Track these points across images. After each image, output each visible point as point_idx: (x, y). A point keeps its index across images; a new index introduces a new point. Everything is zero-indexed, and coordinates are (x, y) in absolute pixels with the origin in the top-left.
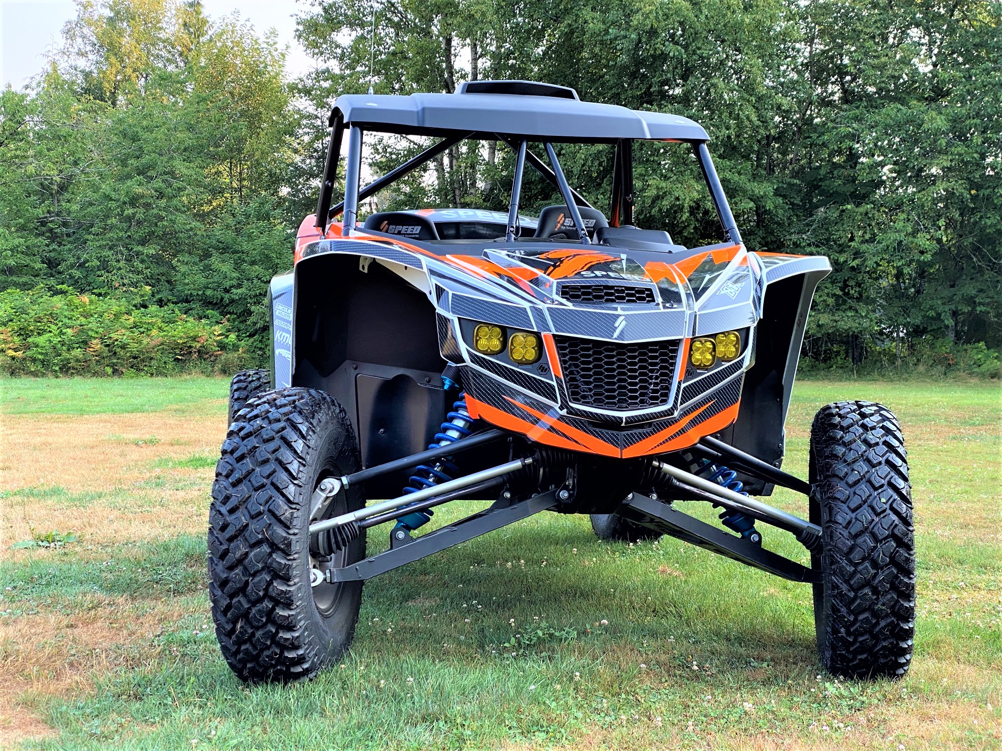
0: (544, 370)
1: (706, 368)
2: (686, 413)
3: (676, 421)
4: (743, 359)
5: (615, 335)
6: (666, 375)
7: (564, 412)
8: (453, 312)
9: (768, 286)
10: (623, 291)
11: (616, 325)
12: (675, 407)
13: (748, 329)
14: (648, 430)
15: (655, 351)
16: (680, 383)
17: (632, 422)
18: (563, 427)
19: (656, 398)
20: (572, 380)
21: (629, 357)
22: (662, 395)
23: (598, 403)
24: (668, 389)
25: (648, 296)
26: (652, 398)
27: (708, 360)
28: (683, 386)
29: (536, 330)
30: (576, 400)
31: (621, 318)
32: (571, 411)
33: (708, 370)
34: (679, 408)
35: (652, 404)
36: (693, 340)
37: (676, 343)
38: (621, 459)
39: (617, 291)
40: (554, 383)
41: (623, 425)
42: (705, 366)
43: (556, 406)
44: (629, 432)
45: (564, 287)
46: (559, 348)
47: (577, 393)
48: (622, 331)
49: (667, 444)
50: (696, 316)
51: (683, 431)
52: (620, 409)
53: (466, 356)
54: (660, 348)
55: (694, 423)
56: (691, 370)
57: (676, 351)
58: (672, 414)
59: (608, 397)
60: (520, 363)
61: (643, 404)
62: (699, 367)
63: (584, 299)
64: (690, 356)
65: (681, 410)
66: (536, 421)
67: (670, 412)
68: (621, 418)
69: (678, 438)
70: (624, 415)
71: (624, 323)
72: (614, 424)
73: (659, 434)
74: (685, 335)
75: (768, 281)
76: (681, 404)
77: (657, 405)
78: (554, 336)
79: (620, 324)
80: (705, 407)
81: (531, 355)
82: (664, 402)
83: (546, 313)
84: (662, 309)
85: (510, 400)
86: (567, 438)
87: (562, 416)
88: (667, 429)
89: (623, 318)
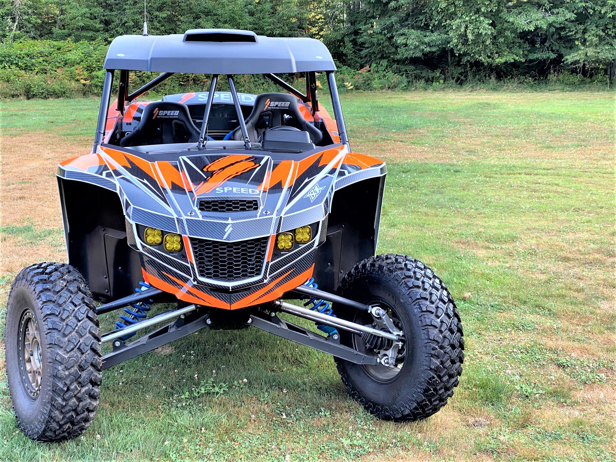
0: (184, 257)
1: (289, 250)
2: (273, 279)
3: (266, 285)
4: (314, 242)
5: (225, 237)
6: (259, 258)
7: (195, 283)
8: (133, 220)
9: (336, 192)
10: (238, 203)
11: (226, 231)
12: (265, 277)
13: (319, 222)
14: (248, 292)
15: (252, 244)
16: (268, 263)
17: (238, 288)
18: (195, 291)
19: (253, 273)
20: (200, 263)
21: (235, 249)
22: (257, 270)
23: (216, 277)
24: (261, 267)
25: (254, 205)
26: (251, 273)
27: (289, 246)
28: (270, 264)
29: (178, 233)
30: (203, 276)
31: (230, 226)
32: (199, 282)
33: (289, 251)
34: (268, 278)
35: (250, 276)
36: (277, 236)
37: (267, 238)
38: (230, 310)
39: (234, 203)
40: (189, 265)
41: (231, 290)
42: (287, 249)
43: (192, 279)
44: (235, 294)
45: (201, 201)
46: (193, 244)
47: (203, 271)
49: (260, 299)
50: (280, 220)
51: (271, 291)
52: (229, 280)
53: (139, 247)
55: (278, 285)
56: (277, 252)
57: (266, 243)
58: (263, 282)
59: (222, 274)
60: (170, 252)
61: (245, 276)
62: (283, 250)
63: (213, 209)
64: (276, 244)
65: (270, 278)
66: (180, 287)
67: (262, 280)
68: (229, 287)
69: (268, 295)
70: (231, 284)
71: (231, 229)
72: (225, 290)
73: (254, 294)
74: (272, 233)
75: (336, 189)
76: (269, 275)
77: (252, 277)
78: (190, 238)
79: (229, 230)
80: (286, 275)
81: (177, 246)
82: (258, 274)
83: (185, 222)
84: (258, 218)
85: (166, 274)
86: (198, 298)
87: (195, 285)
88: (260, 291)
89: (230, 225)
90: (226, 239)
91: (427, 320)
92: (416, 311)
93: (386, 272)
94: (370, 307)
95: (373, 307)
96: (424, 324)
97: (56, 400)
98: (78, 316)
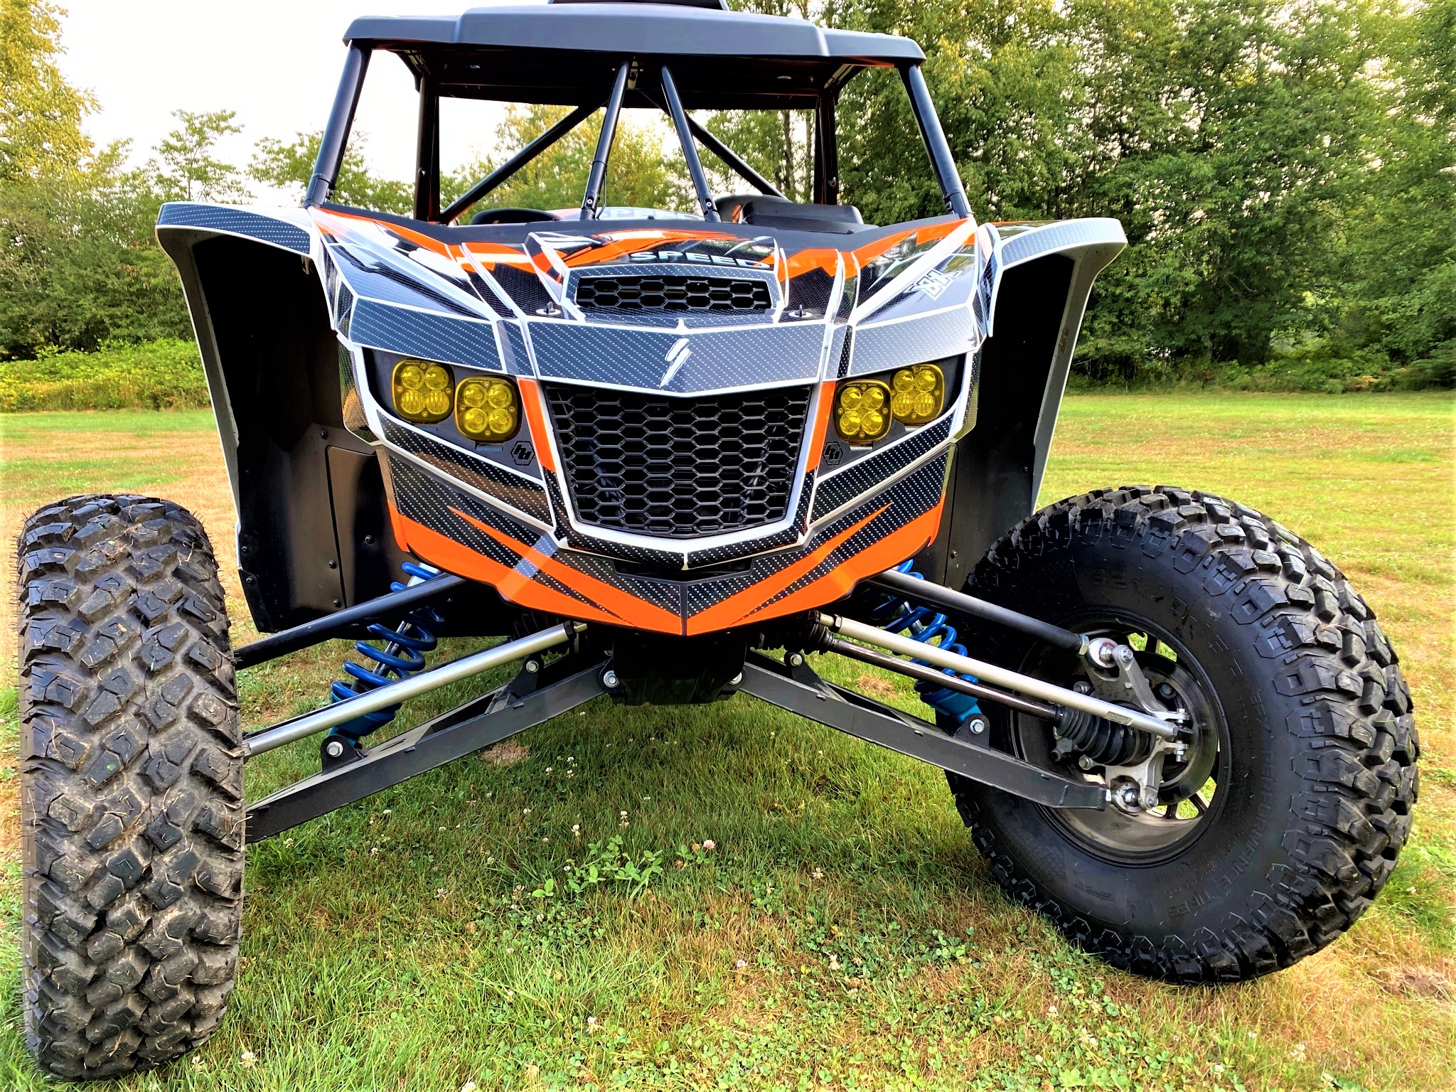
0: (523, 455)
1: (872, 442)
2: (825, 535)
3: (803, 552)
4: (949, 419)
5: (666, 380)
6: (782, 459)
7: (563, 543)
8: (355, 339)
9: (1006, 273)
10: (704, 288)
11: (669, 358)
12: (799, 526)
13: (962, 358)
14: (743, 575)
15: (758, 410)
16: (809, 477)
17: (712, 560)
18: (561, 572)
19: (760, 509)
20: (579, 475)
21: (700, 426)
22: (772, 502)
23: (634, 523)
24: (787, 489)
25: (758, 296)
26: (752, 509)
27: (874, 425)
28: (818, 481)
29: (504, 371)
30: (588, 517)
31: (683, 343)
32: (579, 542)
33: (874, 445)
34: (810, 527)
35: (750, 521)
36: (842, 385)
37: (804, 392)
38: (684, 638)
39: (692, 288)
40: (543, 483)
41: (685, 568)
42: (867, 436)
43: (551, 530)
44: (700, 582)
45: (582, 282)
46: (554, 410)
47: (592, 504)
48: (680, 372)
49: (783, 600)
50: (848, 337)
51: (819, 572)
52: (678, 534)
53: (376, 427)
54: (769, 405)
55: (844, 553)
56: (837, 445)
57: (802, 409)
58: (794, 541)
59: (653, 511)
60: (480, 441)
61: (733, 521)
62: (855, 440)
63: (623, 305)
64: (835, 417)
65: (816, 529)
66: (511, 559)
67: (789, 536)
68: (679, 557)
69: (809, 586)
70: (684, 547)
71: (687, 353)
72: (666, 567)
73: (765, 582)
74: (822, 373)
75: (1005, 263)
76: (814, 518)
77: (759, 522)
78: (543, 384)
79: (678, 356)
80: (867, 520)
81: (500, 420)
82: (778, 515)
83: (526, 336)
84: (776, 323)
85: (463, 515)
86: (573, 594)
87: (561, 551)
88: (785, 571)
89: (686, 340)
90: (672, 385)
91: (1323, 674)
92: (1273, 644)
93: (1144, 532)
94: (1084, 637)
95: (1091, 638)
96: (1310, 685)
97: (55, 962)
98: (146, 660)
